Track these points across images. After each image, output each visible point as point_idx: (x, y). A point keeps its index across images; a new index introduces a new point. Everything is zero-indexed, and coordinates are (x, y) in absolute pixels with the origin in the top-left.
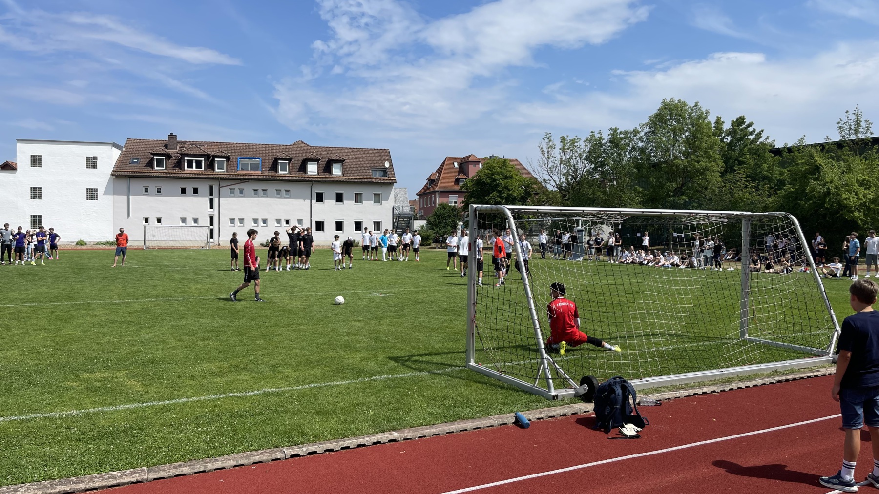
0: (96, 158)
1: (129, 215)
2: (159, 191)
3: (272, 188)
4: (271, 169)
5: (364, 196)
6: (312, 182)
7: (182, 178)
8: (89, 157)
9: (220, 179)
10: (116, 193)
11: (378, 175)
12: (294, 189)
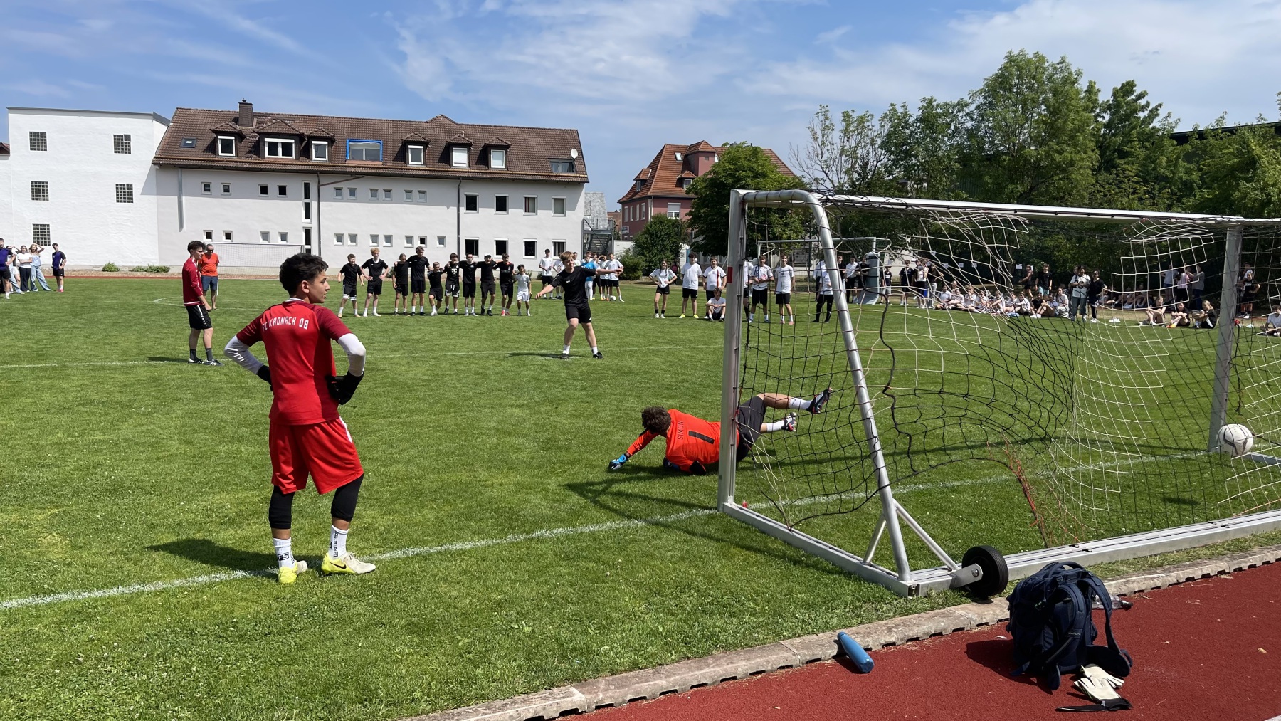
0: (128, 137)
1: (181, 226)
2: (227, 190)
3: (398, 188)
4: (396, 159)
5: (538, 203)
6: (459, 179)
7: (261, 170)
8: (118, 136)
9: (318, 173)
10: (160, 192)
11: (560, 170)
12: (433, 189)
